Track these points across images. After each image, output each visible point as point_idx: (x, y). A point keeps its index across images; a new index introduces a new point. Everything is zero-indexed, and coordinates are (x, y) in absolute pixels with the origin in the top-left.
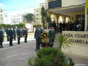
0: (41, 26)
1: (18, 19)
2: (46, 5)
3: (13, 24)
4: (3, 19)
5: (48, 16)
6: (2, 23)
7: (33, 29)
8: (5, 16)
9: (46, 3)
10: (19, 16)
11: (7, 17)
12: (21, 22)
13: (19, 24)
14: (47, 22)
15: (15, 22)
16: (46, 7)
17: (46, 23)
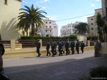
0: (97, 38)
1: (68, 30)
2: (103, 12)
3: (63, 36)
4: (51, 31)
5: (105, 25)
7: (87, 42)
8: (54, 27)
9: (102, 9)
11: (56, 28)
12: (72, 34)
13: (70, 36)
14: (105, 33)
15: (65, 34)
16: (103, 14)
17: (103, 34)
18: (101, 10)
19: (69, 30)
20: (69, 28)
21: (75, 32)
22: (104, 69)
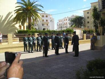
0: (93, 31)
2: (99, 5)
3: (60, 30)
4: (48, 25)
5: (101, 18)
6: (47, 29)
7: (83, 36)
8: (51, 21)
9: (98, 2)
10: (66, 20)
11: (53, 22)
12: (68, 28)
13: (66, 29)
14: (101, 26)
15: (62, 28)
16: (99, 7)
17: (99, 27)
18: (98, 4)
19: (66, 24)
20: (65, 22)
21: (72, 26)
22: (101, 61)
